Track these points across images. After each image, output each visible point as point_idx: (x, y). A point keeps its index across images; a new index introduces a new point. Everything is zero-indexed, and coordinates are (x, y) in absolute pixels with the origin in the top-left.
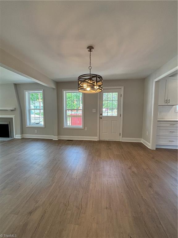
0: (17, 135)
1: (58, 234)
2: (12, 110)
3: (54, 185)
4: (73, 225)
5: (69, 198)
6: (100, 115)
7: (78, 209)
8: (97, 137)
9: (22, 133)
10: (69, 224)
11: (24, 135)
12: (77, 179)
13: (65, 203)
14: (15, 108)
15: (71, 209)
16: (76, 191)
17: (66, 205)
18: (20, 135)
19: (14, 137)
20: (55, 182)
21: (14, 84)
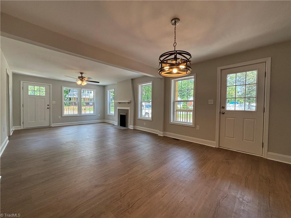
0: (130, 126)
1: (99, 213)
2: (129, 103)
3: (126, 175)
4: (113, 215)
5: (128, 192)
6: (222, 109)
7: (129, 206)
8: (215, 142)
9: (134, 124)
10: (112, 212)
11: (136, 126)
12: (150, 180)
13: (123, 194)
14: (131, 101)
15: (122, 202)
16: (139, 190)
17: (122, 196)
18: (133, 126)
19: (129, 128)
20: (129, 173)
21: (131, 79)
